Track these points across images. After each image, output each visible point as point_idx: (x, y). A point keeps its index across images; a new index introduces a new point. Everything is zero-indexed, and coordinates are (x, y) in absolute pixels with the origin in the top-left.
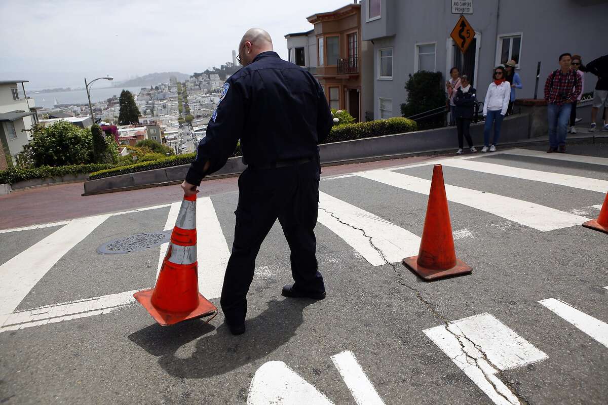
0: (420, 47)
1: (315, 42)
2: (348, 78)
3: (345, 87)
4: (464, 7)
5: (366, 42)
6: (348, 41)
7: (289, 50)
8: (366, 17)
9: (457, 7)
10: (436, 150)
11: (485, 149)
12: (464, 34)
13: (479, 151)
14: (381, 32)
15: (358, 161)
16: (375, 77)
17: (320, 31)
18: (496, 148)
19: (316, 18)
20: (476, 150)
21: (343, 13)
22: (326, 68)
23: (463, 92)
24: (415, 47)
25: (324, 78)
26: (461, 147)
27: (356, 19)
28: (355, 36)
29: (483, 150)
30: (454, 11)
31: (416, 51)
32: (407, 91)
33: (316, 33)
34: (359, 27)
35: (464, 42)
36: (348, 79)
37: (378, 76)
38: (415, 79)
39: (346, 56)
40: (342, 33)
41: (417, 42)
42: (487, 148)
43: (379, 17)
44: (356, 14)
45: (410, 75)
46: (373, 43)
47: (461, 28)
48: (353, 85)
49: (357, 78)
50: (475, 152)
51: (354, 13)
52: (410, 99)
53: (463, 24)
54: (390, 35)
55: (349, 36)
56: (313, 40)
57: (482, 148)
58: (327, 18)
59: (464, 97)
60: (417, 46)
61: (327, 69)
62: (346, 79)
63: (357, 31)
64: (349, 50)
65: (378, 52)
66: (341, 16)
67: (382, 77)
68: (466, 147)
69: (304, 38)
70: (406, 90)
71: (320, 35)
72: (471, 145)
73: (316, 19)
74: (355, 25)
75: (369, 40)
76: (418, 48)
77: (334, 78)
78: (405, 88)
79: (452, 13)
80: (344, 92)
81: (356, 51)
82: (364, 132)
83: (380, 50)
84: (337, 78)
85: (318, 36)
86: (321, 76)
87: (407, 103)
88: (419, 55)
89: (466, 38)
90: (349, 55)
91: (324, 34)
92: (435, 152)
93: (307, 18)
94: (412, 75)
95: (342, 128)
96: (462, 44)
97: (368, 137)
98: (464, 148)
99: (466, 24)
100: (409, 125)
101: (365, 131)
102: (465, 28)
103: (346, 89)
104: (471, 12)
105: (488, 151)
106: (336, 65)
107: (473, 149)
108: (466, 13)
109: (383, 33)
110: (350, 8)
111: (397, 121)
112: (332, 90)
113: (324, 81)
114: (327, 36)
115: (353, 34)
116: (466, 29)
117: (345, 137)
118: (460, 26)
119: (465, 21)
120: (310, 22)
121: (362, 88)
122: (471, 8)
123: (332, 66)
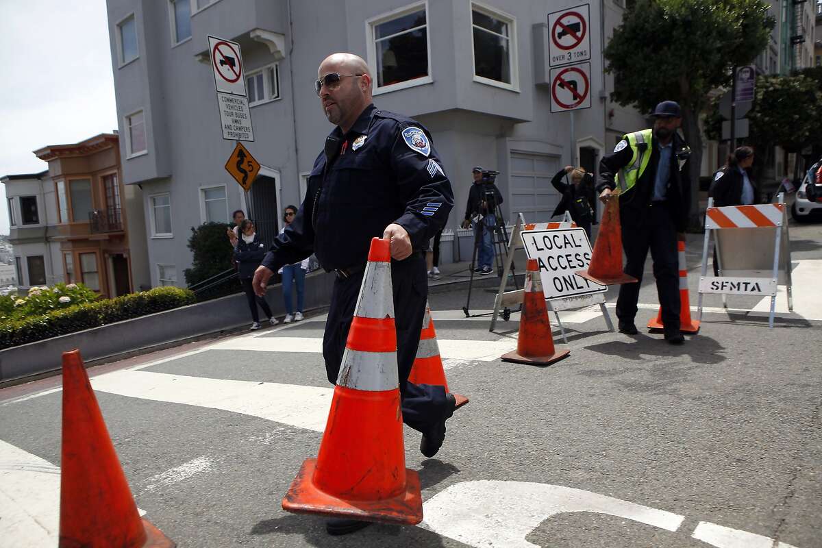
0: (206, 192)
1: (53, 189)
2: (107, 238)
3: (105, 251)
4: (241, 132)
5: (132, 186)
6: (105, 186)
7: (9, 200)
8: (127, 152)
9: (230, 131)
10: (224, 329)
11: (288, 319)
12: (244, 166)
13: (281, 322)
14: (151, 173)
15: (102, 361)
16: (148, 236)
17: (59, 172)
18: (303, 315)
19: (49, 151)
20: (277, 322)
21: (93, 146)
22: (71, 225)
23: (247, 243)
24: (200, 191)
25: (69, 241)
26: (256, 319)
27: (113, 154)
28: (115, 179)
29: (286, 320)
30: (226, 136)
31: (201, 195)
32: (191, 251)
33: (52, 174)
34: (118, 165)
35: (246, 176)
36: (108, 240)
37: (153, 234)
38: (201, 233)
39: (103, 208)
40: (94, 174)
41: (201, 186)
42: (291, 316)
43: (145, 152)
44: (112, 148)
45: (193, 229)
46: (141, 188)
47: (239, 159)
48: (117, 250)
49: (122, 237)
50: (277, 324)
51: (110, 146)
52: (197, 262)
53: (241, 154)
54: (164, 175)
55: (105, 178)
56: (49, 186)
57: (284, 317)
58: (67, 152)
59: (249, 250)
60: (202, 190)
61: (73, 227)
62: (105, 240)
63: (115, 171)
64: (106, 198)
65: (149, 200)
66: (91, 150)
67: (158, 235)
68: (263, 320)
69: (35, 183)
70: (189, 249)
71: (58, 177)
72: (270, 316)
73: (49, 153)
74: (113, 163)
75: (134, 184)
76: (204, 194)
77: (85, 241)
78: (189, 246)
79: (224, 139)
80: (105, 260)
81: (118, 200)
82: (111, 314)
83: (151, 198)
84: (90, 239)
85: (56, 178)
86: (63, 237)
87: (192, 267)
88: (206, 202)
89: (249, 173)
90: (107, 206)
91: (64, 175)
92: (222, 332)
93: (35, 152)
94: (196, 228)
95: (73, 311)
96: (243, 179)
97: (117, 321)
98: (260, 320)
99: (246, 153)
100: (180, 297)
101: (112, 312)
102: (245, 158)
103: (106, 255)
104: (251, 139)
105: (293, 321)
106: (87, 221)
107: (274, 320)
108: (244, 139)
109: (153, 174)
110: (103, 140)
111: (161, 293)
112: (84, 258)
113: (70, 245)
114: (71, 178)
115: (112, 176)
116: (246, 160)
117: (78, 326)
118: (238, 156)
119: (243, 149)
120: (40, 158)
121: (131, 251)
122: (250, 134)
123: (81, 222)
